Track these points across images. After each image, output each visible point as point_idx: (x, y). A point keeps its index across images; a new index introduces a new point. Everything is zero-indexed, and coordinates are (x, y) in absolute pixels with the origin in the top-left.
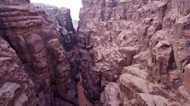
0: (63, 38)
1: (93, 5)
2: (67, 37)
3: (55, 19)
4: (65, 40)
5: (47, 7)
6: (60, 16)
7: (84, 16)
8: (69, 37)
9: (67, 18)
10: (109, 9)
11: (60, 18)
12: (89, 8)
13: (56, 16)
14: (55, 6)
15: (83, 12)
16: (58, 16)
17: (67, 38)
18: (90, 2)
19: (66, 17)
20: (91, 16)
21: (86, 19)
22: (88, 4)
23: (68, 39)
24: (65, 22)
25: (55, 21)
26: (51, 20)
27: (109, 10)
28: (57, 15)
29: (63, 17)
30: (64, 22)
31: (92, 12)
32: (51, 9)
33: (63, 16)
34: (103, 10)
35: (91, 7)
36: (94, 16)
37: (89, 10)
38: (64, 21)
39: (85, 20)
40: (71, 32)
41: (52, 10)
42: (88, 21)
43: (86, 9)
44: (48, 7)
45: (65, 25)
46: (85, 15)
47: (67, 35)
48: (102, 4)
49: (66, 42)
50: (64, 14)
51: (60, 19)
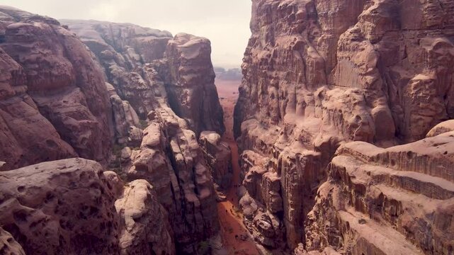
0: (177, 175)
1: (316, 23)
2: (194, 169)
3: (153, 79)
4: (185, 186)
5: (137, 33)
6: (173, 68)
7: (269, 73)
8: (201, 169)
9: (199, 75)
10: (439, 40)
11: (174, 75)
12: (297, 38)
13: (158, 65)
14: (164, 31)
15: (261, 54)
16: (167, 65)
17: (194, 178)
18: (300, 11)
19: (195, 73)
20: (309, 75)
21: (277, 86)
22: (293, 17)
23: (199, 181)
24: (188, 91)
25: (155, 86)
26: (141, 81)
27: (439, 45)
28: (163, 61)
29: (183, 72)
30: (185, 90)
31: (312, 54)
32: (147, 39)
33: (181, 68)
34: (386, 46)
35: (305, 32)
36: (322, 76)
37: (299, 47)
38: (187, 86)
39: (271, 90)
40: (212, 137)
41: (148, 45)
42: (289, 97)
43: (277, 42)
44: (141, 35)
45: (187, 104)
46: (272, 69)
47: (194, 162)
48: (387, 15)
49: (191, 197)
50: (188, 61)
51: (171, 79)
